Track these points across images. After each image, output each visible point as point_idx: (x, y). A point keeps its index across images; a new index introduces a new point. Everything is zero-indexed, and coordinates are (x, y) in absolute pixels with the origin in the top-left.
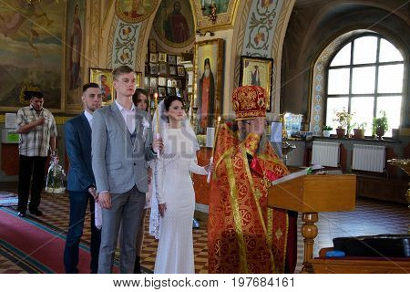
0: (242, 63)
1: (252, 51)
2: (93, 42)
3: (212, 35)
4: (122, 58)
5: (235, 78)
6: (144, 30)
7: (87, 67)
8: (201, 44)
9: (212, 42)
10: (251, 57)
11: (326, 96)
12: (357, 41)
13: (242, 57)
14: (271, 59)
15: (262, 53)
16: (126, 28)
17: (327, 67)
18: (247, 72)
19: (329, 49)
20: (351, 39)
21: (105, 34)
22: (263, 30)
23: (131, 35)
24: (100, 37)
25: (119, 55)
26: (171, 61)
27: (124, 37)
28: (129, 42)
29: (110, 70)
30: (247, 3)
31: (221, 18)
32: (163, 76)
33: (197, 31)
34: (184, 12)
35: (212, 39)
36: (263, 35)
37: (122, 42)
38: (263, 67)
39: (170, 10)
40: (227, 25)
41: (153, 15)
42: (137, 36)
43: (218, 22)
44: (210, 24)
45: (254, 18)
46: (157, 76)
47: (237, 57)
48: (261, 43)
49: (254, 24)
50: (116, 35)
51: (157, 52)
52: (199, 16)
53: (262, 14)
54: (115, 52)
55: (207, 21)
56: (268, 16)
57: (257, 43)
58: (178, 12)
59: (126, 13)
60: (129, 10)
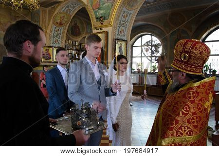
0: (115, 42)
1: (119, 37)
3: (101, 29)
5: (113, 49)
9: (102, 33)
10: (119, 39)
11: (132, 57)
12: (143, 37)
13: (116, 39)
14: (126, 41)
15: (123, 38)
16: (57, 29)
18: (118, 46)
20: (141, 36)
22: (123, 28)
23: (59, 32)
25: (54, 40)
26: (74, 43)
27: (56, 33)
28: (58, 35)
29: (51, 47)
30: (118, 16)
31: (105, 22)
32: (71, 49)
33: (96, 28)
34: (79, 24)
35: (101, 31)
36: (123, 30)
37: (55, 35)
38: (123, 44)
39: (73, 24)
40: (109, 25)
41: (68, 24)
42: (61, 33)
43: (104, 24)
44: (100, 25)
45: (120, 23)
46: (68, 49)
47: (113, 39)
48: (123, 34)
49: (120, 25)
50: (53, 32)
51: (68, 40)
52: (94, 22)
53: (123, 21)
54: (52, 39)
55: (98, 24)
56: (125, 22)
57: (121, 33)
58: (76, 24)
59: (57, 23)
60: (59, 21)
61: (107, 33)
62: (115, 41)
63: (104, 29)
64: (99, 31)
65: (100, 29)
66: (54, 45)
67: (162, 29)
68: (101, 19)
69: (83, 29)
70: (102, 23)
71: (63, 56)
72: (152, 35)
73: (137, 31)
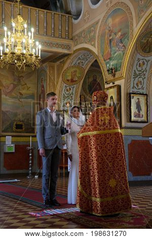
0: (130, 97)
1: (135, 90)
3: (113, 83)
4: (66, 104)
5: (127, 105)
6: (78, 89)
8: (108, 89)
9: (113, 87)
10: (135, 94)
13: (130, 94)
14: (146, 95)
15: (141, 91)
16: (68, 88)
18: (133, 101)
21: (57, 92)
22: (141, 79)
23: (71, 92)
25: (65, 102)
27: (68, 93)
28: (70, 96)
29: (61, 111)
30: (131, 65)
31: (118, 74)
36: (140, 82)
37: (66, 96)
38: (142, 99)
40: (121, 77)
41: (82, 81)
42: (74, 93)
43: (116, 76)
44: (112, 78)
45: (135, 73)
47: (127, 94)
48: (140, 86)
49: (136, 76)
50: (63, 92)
51: (85, 102)
52: (107, 76)
53: (140, 71)
54: (62, 101)
55: (110, 77)
56: (143, 71)
57: (138, 86)
59: (68, 80)
60: (69, 78)
61: (119, 87)
63: (117, 83)
64: (111, 85)
65: (111, 83)
66: (65, 108)
68: (112, 71)
70: (114, 76)
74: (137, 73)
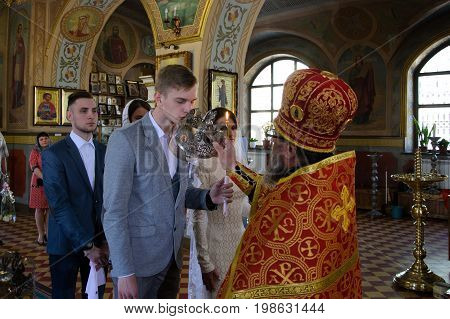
0: (210, 77)
1: (218, 65)
2: (38, 61)
3: (176, 48)
4: (66, 76)
5: (204, 93)
7: (31, 84)
9: (177, 55)
10: (218, 71)
11: (250, 112)
12: (275, 64)
13: (210, 71)
14: (236, 74)
15: (228, 67)
16: (71, 47)
17: (250, 87)
18: (215, 85)
19: (252, 71)
20: (271, 62)
21: (50, 53)
22: (228, 44)
23: (76, 54)
24: (44, 55)
25: (64, 73)
26: (111, 80)
27: (69, 56)
28: (73, 62)
29: (55, 89)
30: (215, 15)
31: (186, 30)
32: (103, 94)
33: (163, 44)
34: (122, 36)
35: (176, 51)
36: (228, 49)
37: (67, 61)
38: (229, 81)
39: (109, 34)
40: (194, 37)
41: (98, 35)
42: (81, 56)
43: (183, 35)
44: (174, 37)
45: (221, 31)
46: (98, 95)
47: (205, 70)
48: (226, 57)
49: (221, 37)
50: (61, 54)
51: (98, 72)
52: (159, 30)
53: (228, 28)
54: (59, 70)
55: (168, 34)
56: (233, 30)
57: (223, 56)
58: (115, 36)
59: (72, 33)
60: (75, 28)
61: (189, 56)
62: (210, 74)
63: (183, 47)
64: (171, 50)
65: (172, 47)
66: (63, 84)
67: (320, 45)
68: (175, 23)
69: (133, 46)
70: (178, 34)
71: (85, 110)
72: (296, 60)
73: (261, 50)
74: (225, 31)
